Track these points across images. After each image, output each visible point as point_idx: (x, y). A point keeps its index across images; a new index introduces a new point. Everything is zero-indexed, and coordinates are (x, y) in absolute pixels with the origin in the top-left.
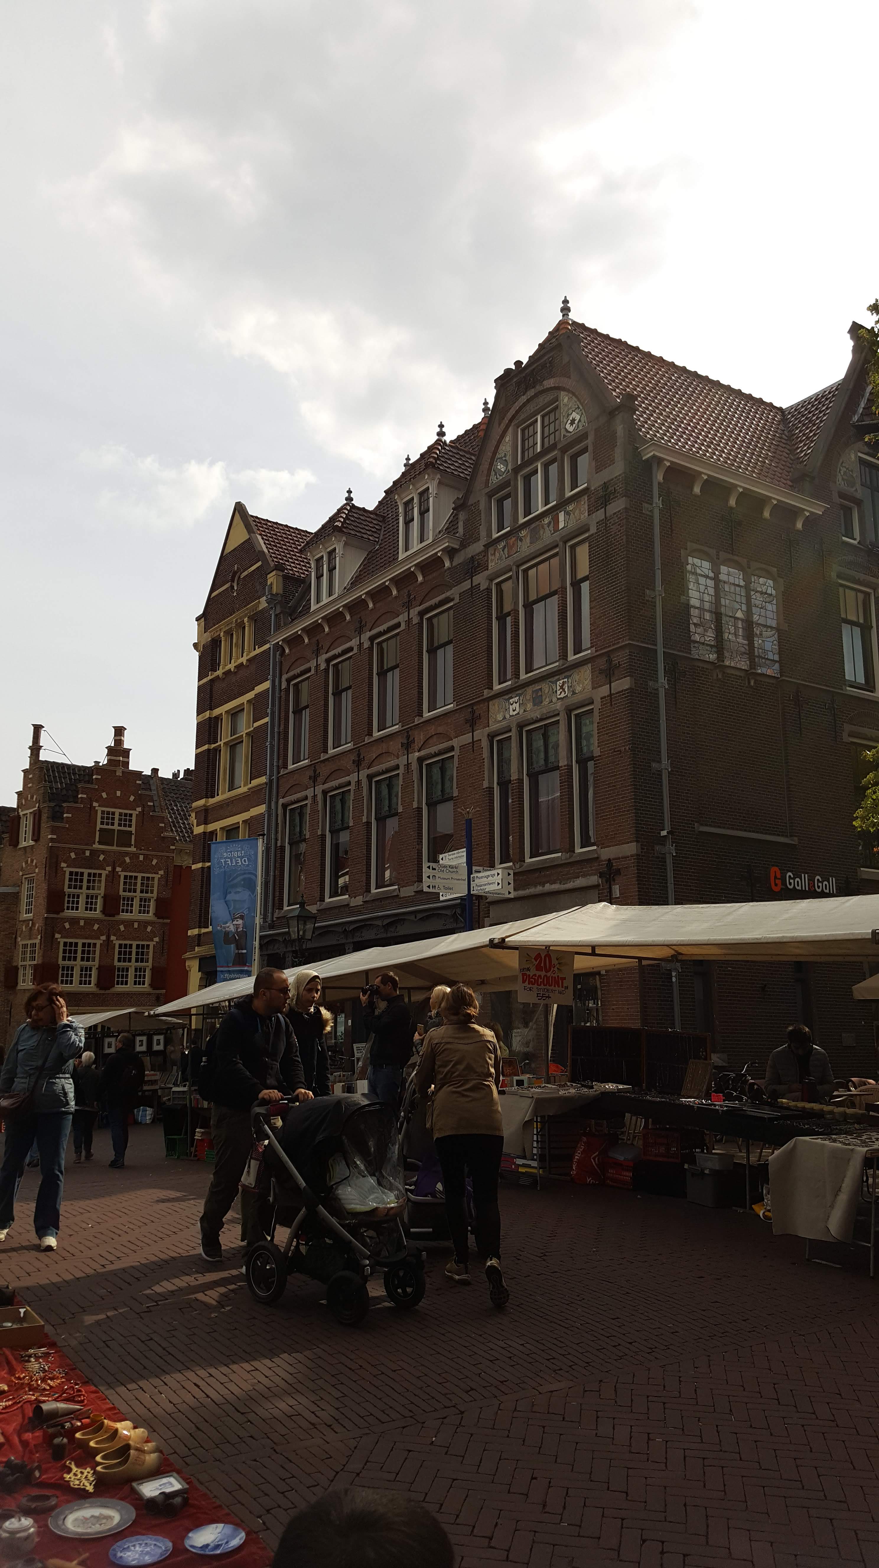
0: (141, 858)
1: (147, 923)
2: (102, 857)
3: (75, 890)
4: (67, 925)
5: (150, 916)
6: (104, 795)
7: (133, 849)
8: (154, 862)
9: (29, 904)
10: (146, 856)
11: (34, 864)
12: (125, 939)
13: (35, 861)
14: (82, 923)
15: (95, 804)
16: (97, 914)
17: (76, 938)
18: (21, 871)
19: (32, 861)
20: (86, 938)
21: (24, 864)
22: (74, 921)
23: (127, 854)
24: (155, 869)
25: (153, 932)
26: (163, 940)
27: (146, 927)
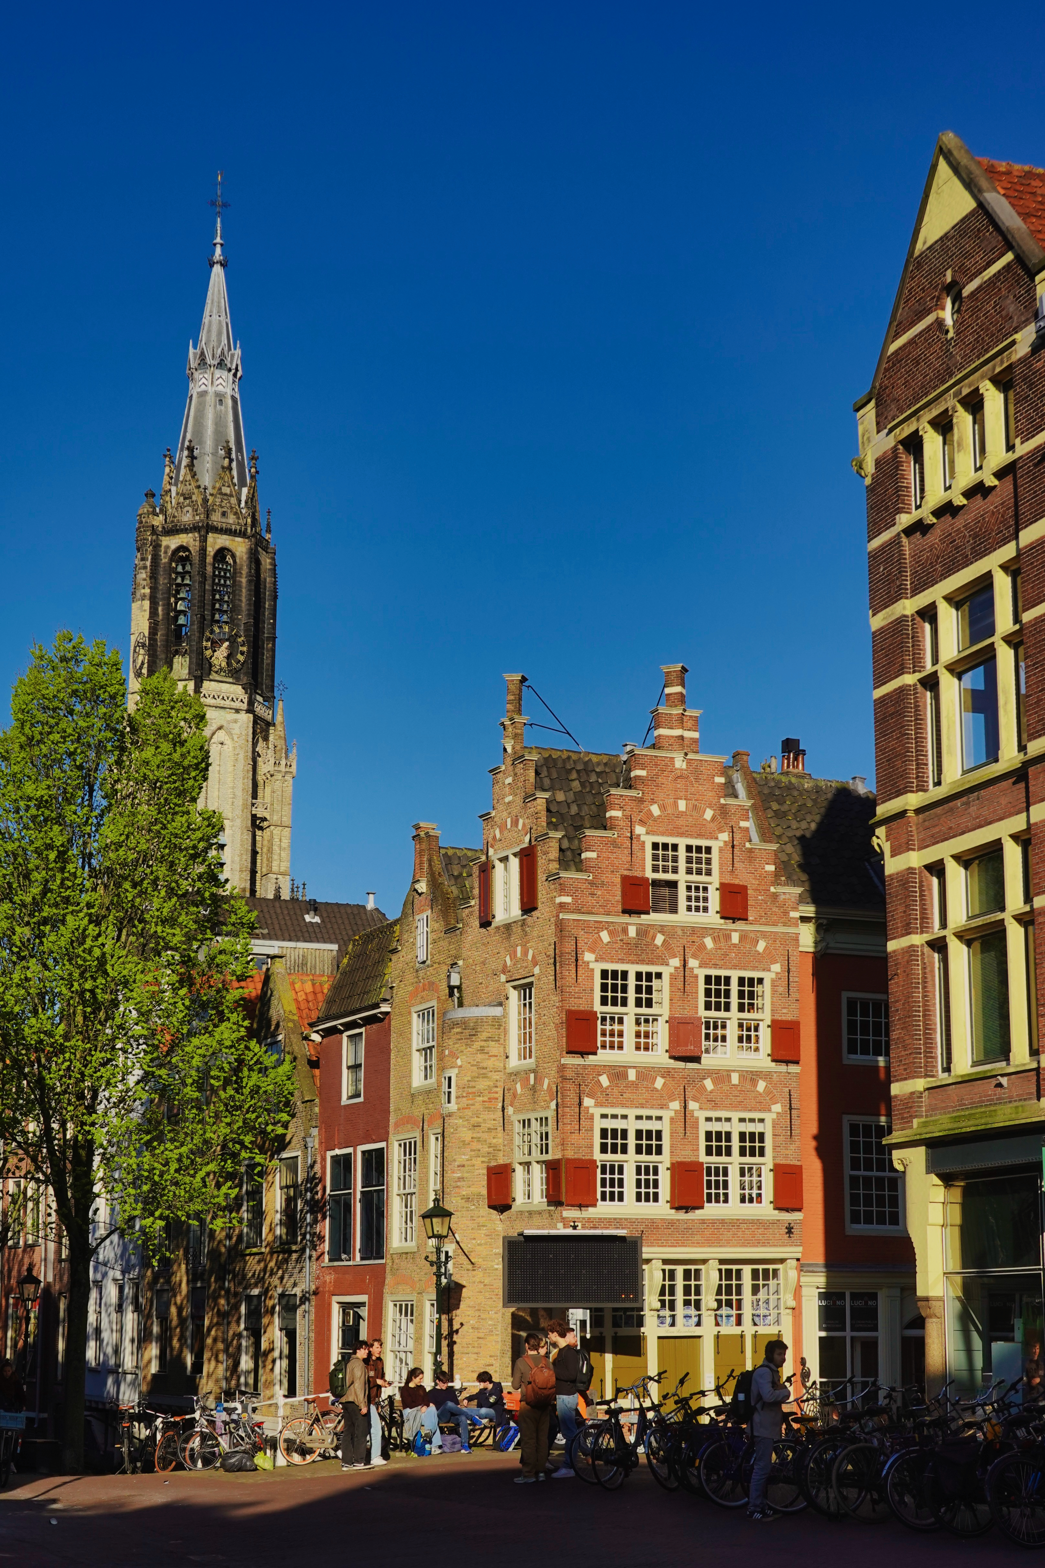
0: (735, 938)
1: (756, 1074)
2: (659, 939)
3: (614, 1009)
4: (604, 1080)
5: (762, 1059)
6: (655, 810)
8: (761, 946)
9: (526, 1038)
10: (743, 934)
11: (530, 957)
12: (717, 1106)
13: (531, 953)
14: (632, 1075)
15: (639, 830)
16: (659, 1056)
17: (624, 1106)
18: (504, 972)
19: (525, 953)
21: (508, 959)
22: (618, 1073)
23: (707, 930)
24: (763, 961)
25: (767, 1091)
26: (791, 1109)
27: (754, 1083)
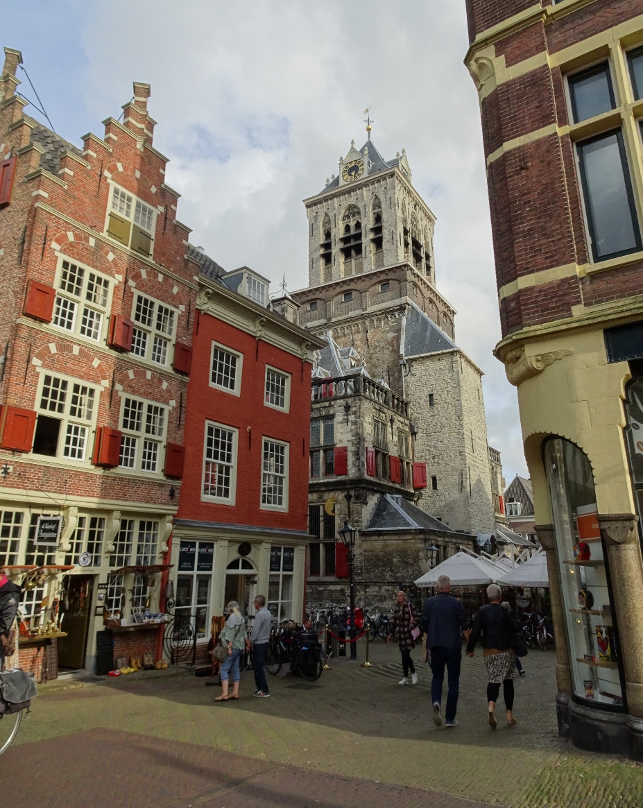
0: (161, 278)
1: (162, 375)
2: (111, 257)
3: (69, 294)
4: (53, 348)
5: (167, 366)
6: (120, 167)
7: (150, 259)
8: (175, 290)
10: (166, 277)
12: (134, 392)
14: (76, 350)
15: (106, 173)
16: (99, 343)
17: (66, 373)
20: (82, 378)
22: (65, 345)
23: (144, 264)
24: (175, 300)
25: (168, 391)
26: (181, 406)
27: (160, 381)
